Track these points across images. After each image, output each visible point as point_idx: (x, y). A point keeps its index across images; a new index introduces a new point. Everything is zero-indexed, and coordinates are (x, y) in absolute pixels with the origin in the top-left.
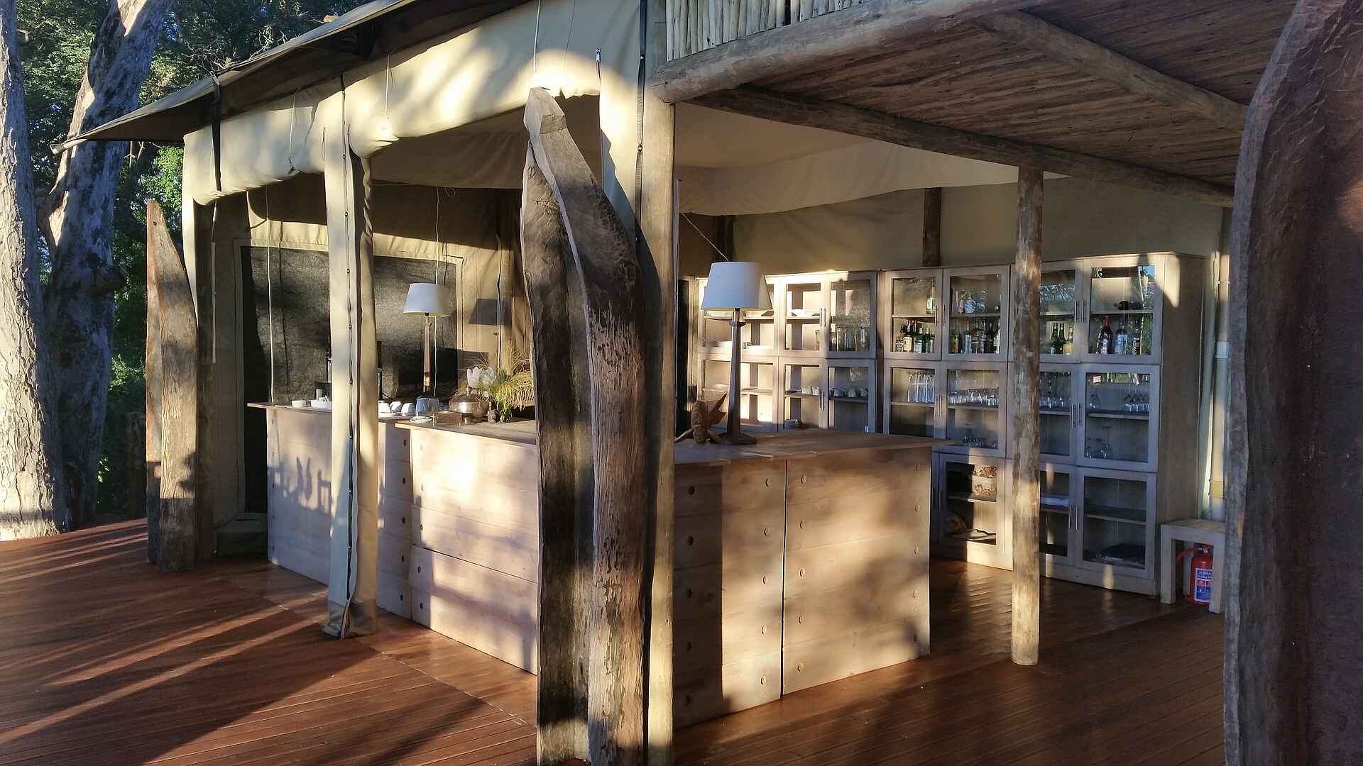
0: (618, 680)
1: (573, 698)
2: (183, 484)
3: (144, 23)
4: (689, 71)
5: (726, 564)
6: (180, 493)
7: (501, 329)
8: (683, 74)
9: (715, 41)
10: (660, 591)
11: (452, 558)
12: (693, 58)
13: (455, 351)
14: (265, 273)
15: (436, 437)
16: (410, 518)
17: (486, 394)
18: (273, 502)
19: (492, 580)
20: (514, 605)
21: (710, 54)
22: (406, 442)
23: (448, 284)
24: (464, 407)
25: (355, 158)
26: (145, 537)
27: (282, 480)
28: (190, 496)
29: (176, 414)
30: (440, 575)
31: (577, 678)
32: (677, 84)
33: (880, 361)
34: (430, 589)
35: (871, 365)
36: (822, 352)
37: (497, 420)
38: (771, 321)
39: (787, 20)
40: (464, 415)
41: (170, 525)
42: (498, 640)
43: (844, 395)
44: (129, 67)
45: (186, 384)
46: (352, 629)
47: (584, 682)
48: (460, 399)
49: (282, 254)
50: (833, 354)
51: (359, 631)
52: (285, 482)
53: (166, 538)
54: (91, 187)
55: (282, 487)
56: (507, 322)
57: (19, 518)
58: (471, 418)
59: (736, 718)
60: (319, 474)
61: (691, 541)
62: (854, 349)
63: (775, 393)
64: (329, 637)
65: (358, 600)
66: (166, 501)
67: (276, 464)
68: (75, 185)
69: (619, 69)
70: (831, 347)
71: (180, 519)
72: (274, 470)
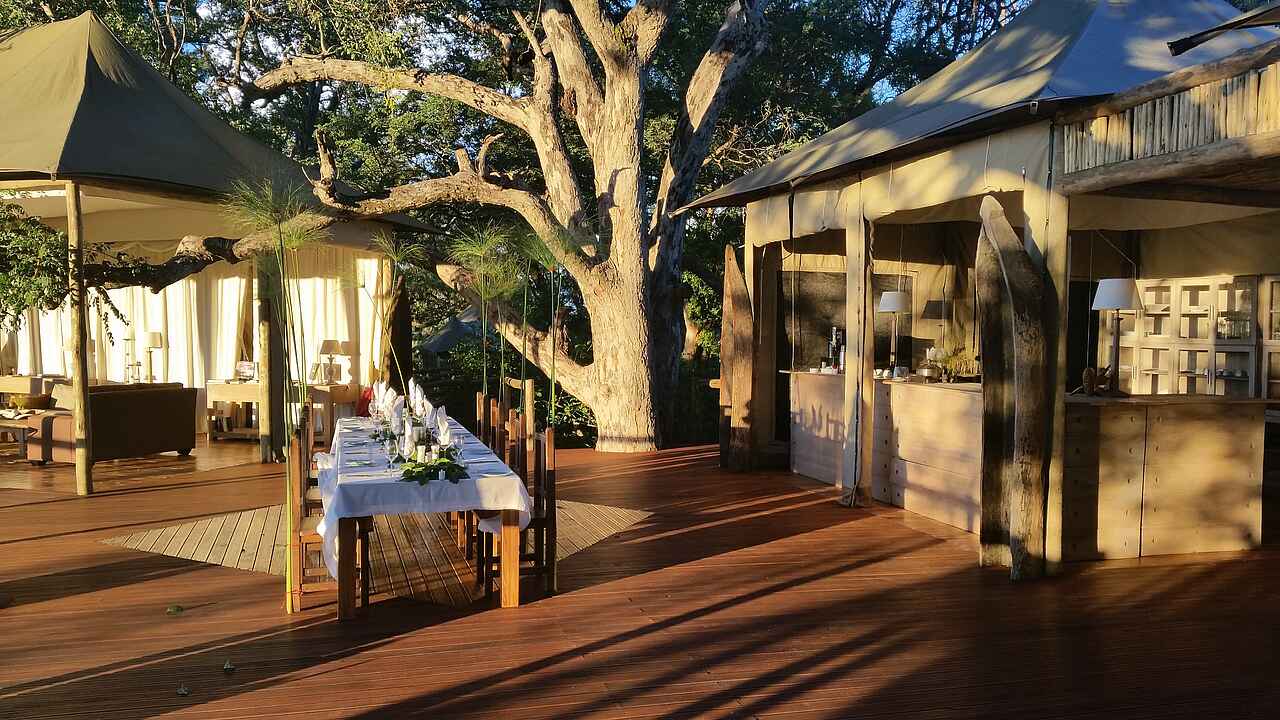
0: (1028, 515)
1: (1002, 531)
2: (745, 419)
3: (706, 123)
4: (1077, 181)
5: (1103, 470)
6: (743, 425)
7: (944, 322)
8: (1073, 182)
9: (1092, 165)
10: (1055, 474)
11: (920, 466)
12: (1079, 173)
13: (911, 338)
14: (790, 290)
15: (909, 389)
16: (891, 441)
17: (940, 365)
18: (795, 433)
19: (946, 479)
20: (962, 493)
21: (1089, 172)
22: (888, 394)
23: (907, 293)
24: (926, 372)
25: (866, 222)
26: (717, 454)
27: (801, 419)
28: (748, 426)
29: (741, 375)
30: (911, 476)
31: (1003, 520)
32: (1069, 187)
33: (1259, 348)
34: (903, 484)
35: (1251, 350)
36: (1211, 340)
37: (948, 381)
38: (1168, 315)
39: (1131, 158)
40: (927, 377)
41: (737, 443)
42: (952, 514)
43: (1231, 374)
44: (696, 152)
45: (746, 357)
46: (857, 503)
47: (1008, 521)
48: (923, 367)
49: (801, 275)
50: (1219, 342)
51: (862, 504)
52: (804, 421)
53: (734, 450)
54: (674, 232)
55: (800, 425)
56: (949, 317)
57: (636, 440)
58: (931, 379)
59: (1107, 562)
60: (828, 415)
61: (1078, 451)
62: (1239, 338)
63: (1170, 374)
64: (844, 507)
65: (860, 486)
66: (734, 429)
67: (797, 411)
68: (664, 232)
69: (1035, 180)
70: (1218, 336)
71: (742, 440)
72: (795, 414)
